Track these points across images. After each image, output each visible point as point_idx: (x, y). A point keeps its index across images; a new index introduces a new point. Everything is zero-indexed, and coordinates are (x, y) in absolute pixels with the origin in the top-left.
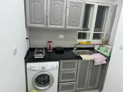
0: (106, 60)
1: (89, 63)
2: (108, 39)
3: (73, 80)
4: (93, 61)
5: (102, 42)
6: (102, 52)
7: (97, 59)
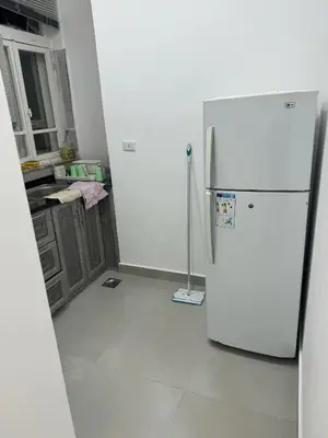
0: (105, 188)
1: (74, 208)
2: (72, 145)
3: (55, 269)
4: (82, 200)
5: (62, 156)
6: (83, 177)
7: (87, 192)
